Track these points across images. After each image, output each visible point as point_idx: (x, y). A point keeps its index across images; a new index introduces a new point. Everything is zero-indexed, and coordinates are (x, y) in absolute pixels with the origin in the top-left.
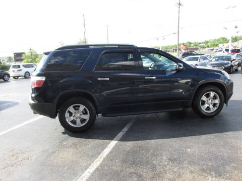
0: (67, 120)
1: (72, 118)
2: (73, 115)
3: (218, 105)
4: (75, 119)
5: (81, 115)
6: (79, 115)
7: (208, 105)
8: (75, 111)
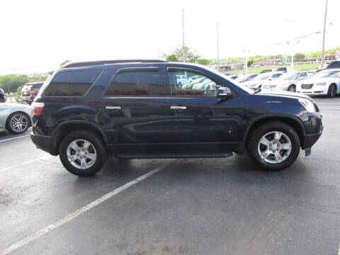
0: (69, 160)
1: (75, 157)
2: (77, 153)
3: (289, 153)
4: (79, 158)
5: (86, 153)
6: (83, 153)
7: (271, 152)
8: (79, 148)
